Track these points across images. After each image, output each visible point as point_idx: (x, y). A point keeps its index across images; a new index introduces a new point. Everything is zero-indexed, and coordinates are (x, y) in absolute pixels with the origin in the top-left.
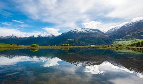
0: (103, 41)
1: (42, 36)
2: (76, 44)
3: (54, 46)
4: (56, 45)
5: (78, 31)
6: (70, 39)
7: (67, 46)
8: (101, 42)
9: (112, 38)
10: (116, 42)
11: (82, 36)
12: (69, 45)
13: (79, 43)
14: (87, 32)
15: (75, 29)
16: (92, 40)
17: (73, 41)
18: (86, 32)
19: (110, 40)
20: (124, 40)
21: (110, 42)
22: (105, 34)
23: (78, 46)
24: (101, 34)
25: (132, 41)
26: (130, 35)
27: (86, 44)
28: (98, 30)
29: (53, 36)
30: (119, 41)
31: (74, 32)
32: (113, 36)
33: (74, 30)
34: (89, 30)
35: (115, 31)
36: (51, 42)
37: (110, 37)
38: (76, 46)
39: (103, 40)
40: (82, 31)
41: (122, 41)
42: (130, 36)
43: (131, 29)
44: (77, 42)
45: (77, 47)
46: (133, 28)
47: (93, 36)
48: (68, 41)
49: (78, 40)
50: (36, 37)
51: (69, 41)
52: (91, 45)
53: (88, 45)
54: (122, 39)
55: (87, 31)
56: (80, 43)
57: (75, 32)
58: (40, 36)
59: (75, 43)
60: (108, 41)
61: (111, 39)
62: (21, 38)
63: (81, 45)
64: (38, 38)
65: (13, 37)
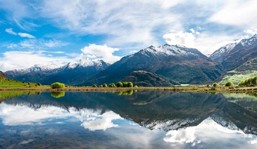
0: (204, 74)
1: (82, 64)
2: (152, 82)
3: (104, 86)
4: (106, 85)
5: (156, 53)
6: (139, 69)
7: (129, 85)
8: (200, 77)
9: (220, 69)
10: (227, 77)
11: (165, 63)
12: (132, 84)
13: (158, 79)
14: (174, 54)
15: (151, 47)
16: (184, 73)
17: (145, 75)
18: (172, 54)
19: (217, 72)
20: (240, 74)
21: (216, 78)
22: (209, 59)
23: (154, 86)
24: (201, 59)
25: (250, 75)
26: (249, 63)
27: (171, 82)
28: (196, 51)
29: (103, 63)
30: (232, 74)
31: (146, 53)
32: (222, 63)
33: (148, 50)
34: (178, 51)
35: (225, 53)
36: (100, 78)
37: (217, 66)
38: (150, 86)
39: (204, 72)
40: (164, 52)
41: (236, 75)
42: (248, 66)
43: (250, 51)
44: (154, 77)
45: (153, 88)
46: (253, 49)
47: (186, 63)
48: (134, 74)
49: (156, 73)
50: (73, 67)
51: (137, 75)
52: (182, 85)
53: (176, 84)
54: (237, 70)
55: (174, 52)
56: (160, 80)
57: (150, 54)
58: (78, 65)
59: (148, 79)
60: (213, 74)
61: (219, 71)
62: (47, 71)
63: (162, 84)
64: (75, 69)
65: (36, 70)
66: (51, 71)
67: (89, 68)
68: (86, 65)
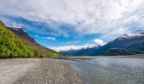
1: (89, 47)
2: (120, 53)
13: (125, 51)
29: (99, 46)
33: (123, 36)
44: (122, 50)
50: (86, 48)
51: (111, 50)
59: (118, 52)
62: (76, 51)
63: (127, 54)
64: (86, 49)
65: (71, 50)
66: (77, 50)
67: (92, 48)
68: (91, 47)
